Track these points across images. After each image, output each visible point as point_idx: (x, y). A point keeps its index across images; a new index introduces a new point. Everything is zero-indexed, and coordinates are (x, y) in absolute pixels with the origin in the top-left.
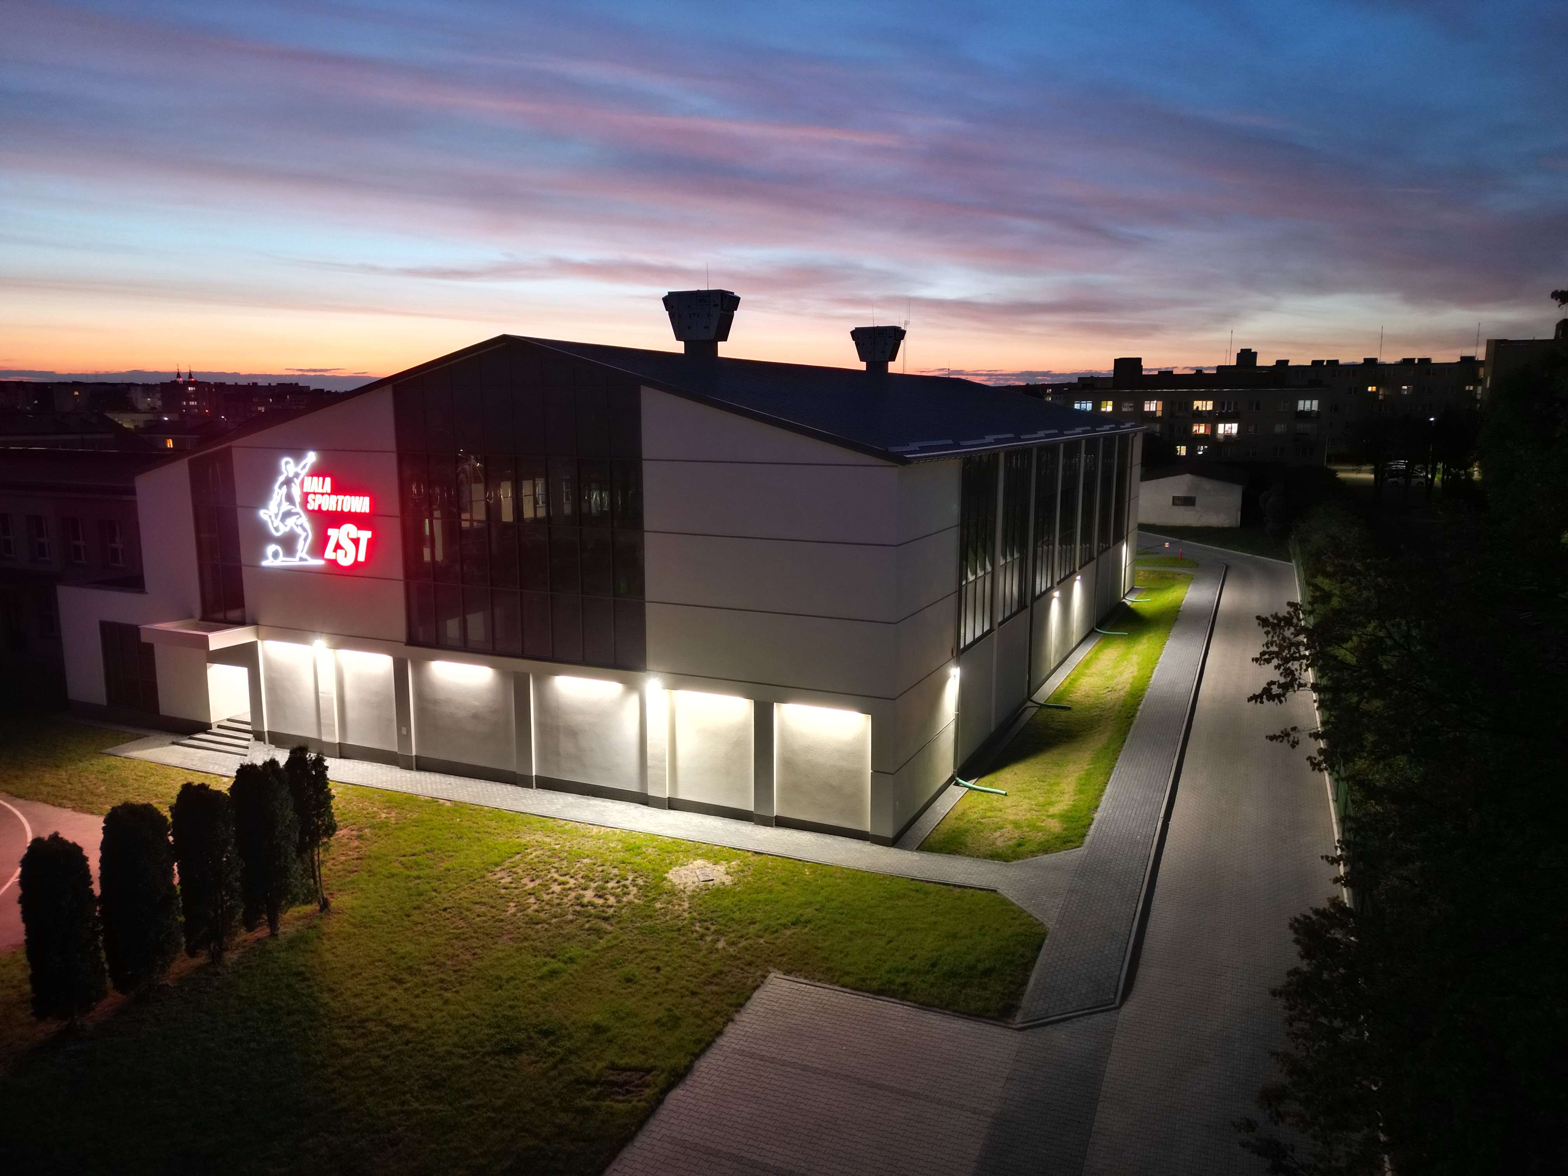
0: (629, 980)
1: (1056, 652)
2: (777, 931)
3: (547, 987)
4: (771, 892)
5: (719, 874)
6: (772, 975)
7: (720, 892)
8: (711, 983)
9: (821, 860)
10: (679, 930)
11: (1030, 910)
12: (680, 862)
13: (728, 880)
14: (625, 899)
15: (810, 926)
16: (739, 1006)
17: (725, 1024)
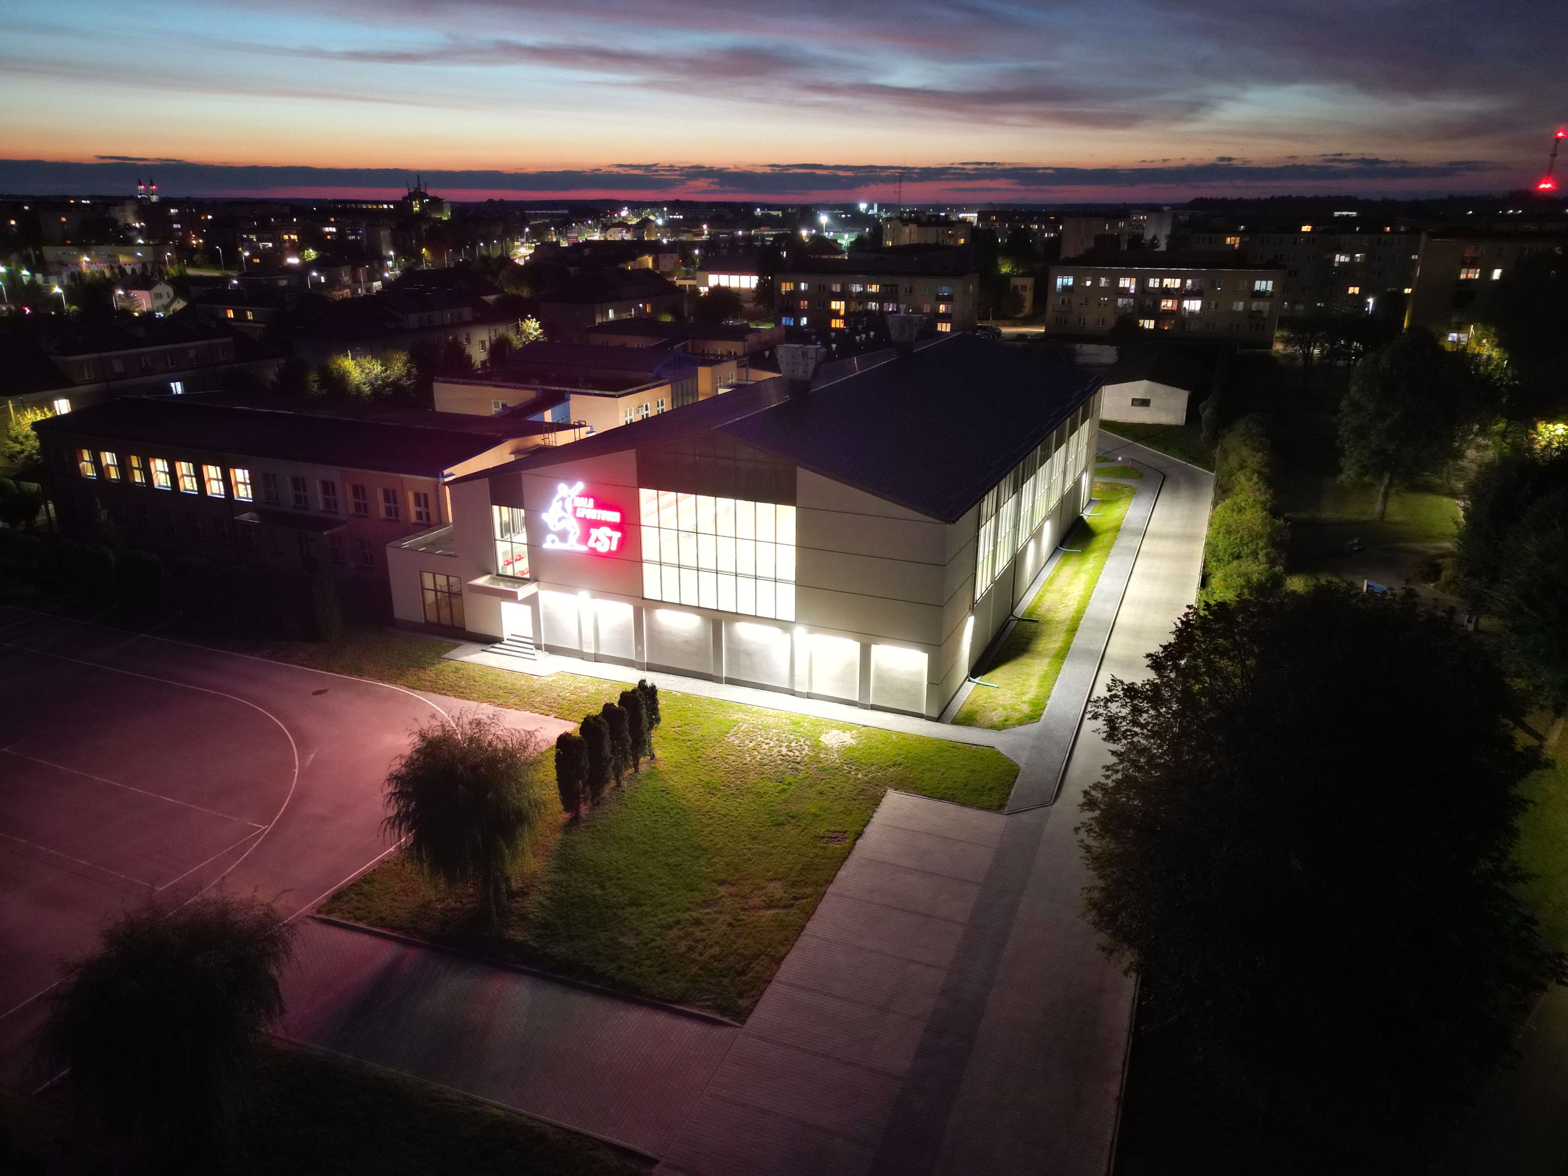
0: (822, 794)
1: (1031, 576)
2: (885, 769)
3: (784, 796)
4: (877, 748)
5: (848, 739)
6: (888, 791)
7: (851, 749)
8: (860, 795)
9: (900, 730)
10: (837, 769)
11: (1012, 758)
12: (825, 731)
13: (853, 742)
14: (804, 752)
15: (902, 766)
16: (877, 805)
17: (873, 813)
